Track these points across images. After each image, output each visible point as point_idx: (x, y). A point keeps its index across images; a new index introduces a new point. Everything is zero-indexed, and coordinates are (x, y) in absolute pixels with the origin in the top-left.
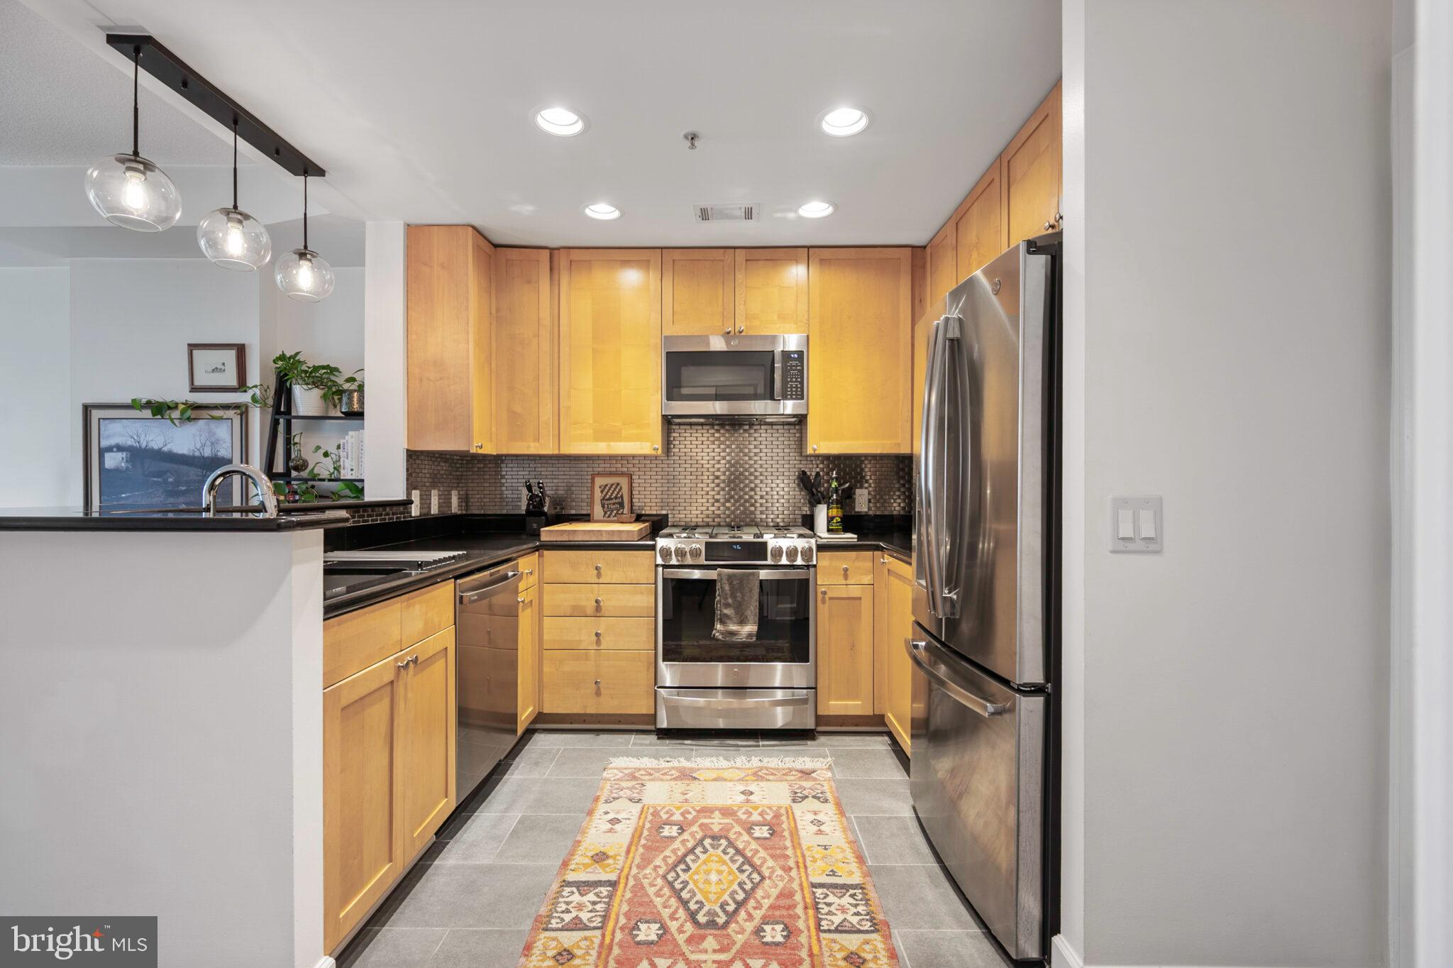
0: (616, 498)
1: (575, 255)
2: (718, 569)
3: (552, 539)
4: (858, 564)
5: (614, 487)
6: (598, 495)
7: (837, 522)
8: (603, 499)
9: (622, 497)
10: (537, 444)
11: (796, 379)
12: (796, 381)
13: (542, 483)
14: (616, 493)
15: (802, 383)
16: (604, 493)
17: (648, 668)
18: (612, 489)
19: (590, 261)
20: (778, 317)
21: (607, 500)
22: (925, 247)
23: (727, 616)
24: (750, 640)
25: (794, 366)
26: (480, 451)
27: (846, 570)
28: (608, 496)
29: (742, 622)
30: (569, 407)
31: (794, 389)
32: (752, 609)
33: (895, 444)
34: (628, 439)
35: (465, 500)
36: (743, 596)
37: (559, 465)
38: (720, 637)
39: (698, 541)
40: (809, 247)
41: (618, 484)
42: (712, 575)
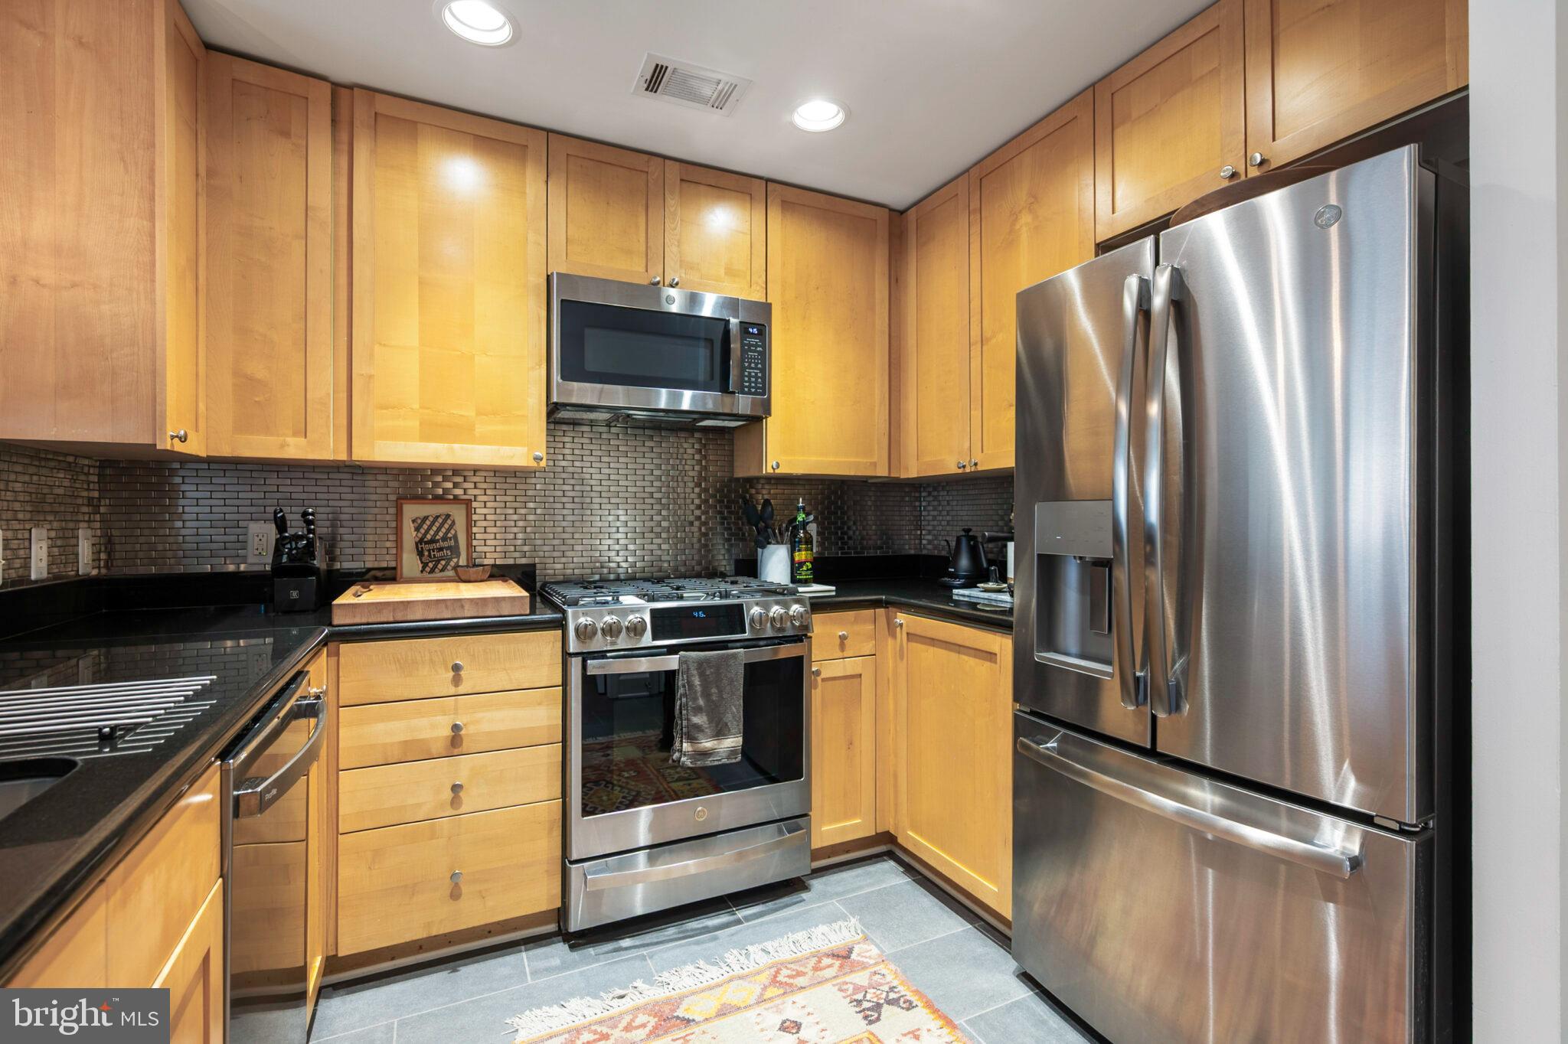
0: (444, 539)
1: (383, 105)
2: (682, 653)
3: (357, 620)
4: (857, 628)
5: (440, 520)
6: (410, 535)
7: (808, 570)
8: (421, 541)
9: (455, 537)
10: (301, 440)
11: (757, 364)
12: (756, 368)
13: (312, 514)
14: (443, 530)
15: (763, 370)
16: (422, 531)
17: (551, 830)
18: (437, 524)
19: (415, 123)
20: (726, 273)
21: (426, 543)
22: (902, 212)
23: (698, 728)
24: (734, 761)
25: (753, 345)
26: (179, 447)
27: (843, 638)
28: (429, 537)
29: (720, 733)
30: (371, 377)
31: (753, 379)
32: (734, 712)
33: (871, 463)
34: (484, 440)
35: (106, 545)
36: (720, 692)
37: (329, 482)
38: (688, 763)
39: (636, 607)
40: (768, 180)
41: (448, 516)
42: (672, 662)
